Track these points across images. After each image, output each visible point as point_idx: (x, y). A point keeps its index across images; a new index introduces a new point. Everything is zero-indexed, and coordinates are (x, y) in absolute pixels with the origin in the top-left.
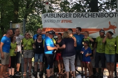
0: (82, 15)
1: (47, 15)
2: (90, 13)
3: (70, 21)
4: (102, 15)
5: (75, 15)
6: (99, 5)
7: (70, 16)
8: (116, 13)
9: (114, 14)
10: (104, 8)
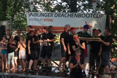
0: (63, 15)
1: (31, 14)
2: (69, 13)
3: (51, 20)
4: (80, 16)
5: (56, 15)
6: (77, 7)
7: (52, 16)
8: (92, 14)
9: (90, 15)
10: (82, 9)
